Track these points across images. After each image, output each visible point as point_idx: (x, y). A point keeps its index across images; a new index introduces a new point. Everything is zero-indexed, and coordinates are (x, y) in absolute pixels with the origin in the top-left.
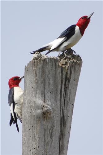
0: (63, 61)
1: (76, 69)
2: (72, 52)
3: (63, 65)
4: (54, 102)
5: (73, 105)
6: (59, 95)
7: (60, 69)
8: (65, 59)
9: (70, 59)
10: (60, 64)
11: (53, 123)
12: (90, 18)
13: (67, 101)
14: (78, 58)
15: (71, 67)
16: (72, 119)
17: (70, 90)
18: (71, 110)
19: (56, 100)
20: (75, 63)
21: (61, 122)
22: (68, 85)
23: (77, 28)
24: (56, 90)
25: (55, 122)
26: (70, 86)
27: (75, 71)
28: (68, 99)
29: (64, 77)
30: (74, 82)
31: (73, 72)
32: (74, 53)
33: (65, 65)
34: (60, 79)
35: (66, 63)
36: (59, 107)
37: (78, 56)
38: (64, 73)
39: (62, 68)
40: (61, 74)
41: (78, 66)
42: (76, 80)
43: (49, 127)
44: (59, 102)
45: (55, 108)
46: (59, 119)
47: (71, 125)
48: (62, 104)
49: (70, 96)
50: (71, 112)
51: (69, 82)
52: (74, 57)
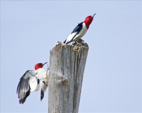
0: (76, 47)
1: (85, 53)
2: (82, 41)
3: (76, 50)
4: (70, 74)
5: (82, 76)
6: (73, 70)
7: (74, 52)
8: (77, 46)
9: (80, 46)
10: (74, 49)
11: (69, 88)
12: (93, 17)
13: (78, 74)
14: (86, 45)
15: (81, 51)
16: (82, 86)
17: (81, 66)
18: (81, 80)
19: (71, 73)
20: (84, 49)
21: (75, 88)
22: (79, 63)
23: (84, 24)
24: (71, 67)
25: (71, 88)
26: (80, 64)
27: (84, 54)
28: (79, 73)
29: (76, 58)
30: (83, 61)
31: (82, 55)
32: (83, 42)
33: (77, 50)
34: (74, 59)
35: (78, 49)
36: (73, 78)
37: (86, 44)
38: (77, 55)
39: (75, 52)
40: (74, 56)
41: (86, 51)
42: (85, 60)
43: (66, 92)
44: (73, 75)
45: (70, 79)
46: (73, 86)
47: (81, 90)
48: (75, 76)
49: (80, 71)
50: (81, 81)
51: (80, 61)
52: (83, 44)
